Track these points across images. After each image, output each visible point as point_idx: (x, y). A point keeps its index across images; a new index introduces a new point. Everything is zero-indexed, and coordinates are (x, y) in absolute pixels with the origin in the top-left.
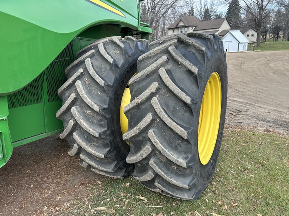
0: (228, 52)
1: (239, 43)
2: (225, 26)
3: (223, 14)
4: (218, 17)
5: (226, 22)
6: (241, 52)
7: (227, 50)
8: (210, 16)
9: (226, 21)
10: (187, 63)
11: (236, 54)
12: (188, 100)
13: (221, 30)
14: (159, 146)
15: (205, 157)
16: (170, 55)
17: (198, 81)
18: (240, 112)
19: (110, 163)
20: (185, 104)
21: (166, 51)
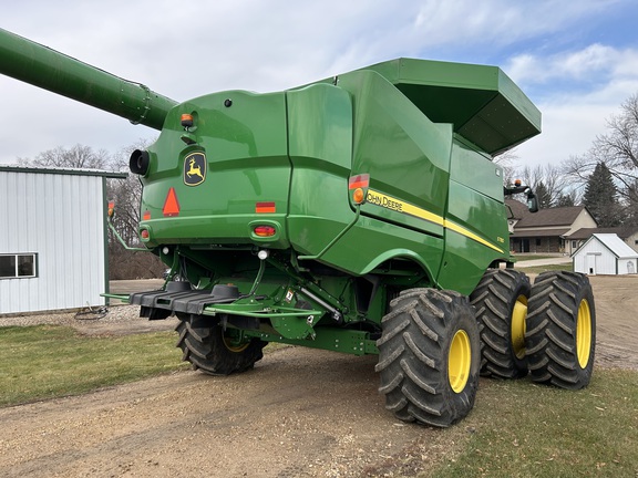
0: (594, 273)
1: (617, 258)
2: (584, 221)
3: (578, 193)
4: (567, 202)
5: (584, 213)
6: (623, 276)
7: (591, 270)
8: (548, 198)
9: (584, 210)
10: (568, 292)
11: (612, 279)
12: (571, 312)
13: (574, 228)
14: (554, 338)
15: (583, 362)
16: (555, 286)
17: (575, 301)
18: (618, 358)
19: (506, 360)
20: (569, 314)
21: (551, 283)
